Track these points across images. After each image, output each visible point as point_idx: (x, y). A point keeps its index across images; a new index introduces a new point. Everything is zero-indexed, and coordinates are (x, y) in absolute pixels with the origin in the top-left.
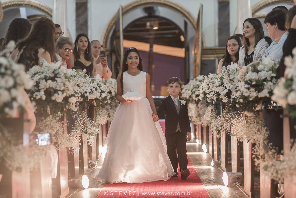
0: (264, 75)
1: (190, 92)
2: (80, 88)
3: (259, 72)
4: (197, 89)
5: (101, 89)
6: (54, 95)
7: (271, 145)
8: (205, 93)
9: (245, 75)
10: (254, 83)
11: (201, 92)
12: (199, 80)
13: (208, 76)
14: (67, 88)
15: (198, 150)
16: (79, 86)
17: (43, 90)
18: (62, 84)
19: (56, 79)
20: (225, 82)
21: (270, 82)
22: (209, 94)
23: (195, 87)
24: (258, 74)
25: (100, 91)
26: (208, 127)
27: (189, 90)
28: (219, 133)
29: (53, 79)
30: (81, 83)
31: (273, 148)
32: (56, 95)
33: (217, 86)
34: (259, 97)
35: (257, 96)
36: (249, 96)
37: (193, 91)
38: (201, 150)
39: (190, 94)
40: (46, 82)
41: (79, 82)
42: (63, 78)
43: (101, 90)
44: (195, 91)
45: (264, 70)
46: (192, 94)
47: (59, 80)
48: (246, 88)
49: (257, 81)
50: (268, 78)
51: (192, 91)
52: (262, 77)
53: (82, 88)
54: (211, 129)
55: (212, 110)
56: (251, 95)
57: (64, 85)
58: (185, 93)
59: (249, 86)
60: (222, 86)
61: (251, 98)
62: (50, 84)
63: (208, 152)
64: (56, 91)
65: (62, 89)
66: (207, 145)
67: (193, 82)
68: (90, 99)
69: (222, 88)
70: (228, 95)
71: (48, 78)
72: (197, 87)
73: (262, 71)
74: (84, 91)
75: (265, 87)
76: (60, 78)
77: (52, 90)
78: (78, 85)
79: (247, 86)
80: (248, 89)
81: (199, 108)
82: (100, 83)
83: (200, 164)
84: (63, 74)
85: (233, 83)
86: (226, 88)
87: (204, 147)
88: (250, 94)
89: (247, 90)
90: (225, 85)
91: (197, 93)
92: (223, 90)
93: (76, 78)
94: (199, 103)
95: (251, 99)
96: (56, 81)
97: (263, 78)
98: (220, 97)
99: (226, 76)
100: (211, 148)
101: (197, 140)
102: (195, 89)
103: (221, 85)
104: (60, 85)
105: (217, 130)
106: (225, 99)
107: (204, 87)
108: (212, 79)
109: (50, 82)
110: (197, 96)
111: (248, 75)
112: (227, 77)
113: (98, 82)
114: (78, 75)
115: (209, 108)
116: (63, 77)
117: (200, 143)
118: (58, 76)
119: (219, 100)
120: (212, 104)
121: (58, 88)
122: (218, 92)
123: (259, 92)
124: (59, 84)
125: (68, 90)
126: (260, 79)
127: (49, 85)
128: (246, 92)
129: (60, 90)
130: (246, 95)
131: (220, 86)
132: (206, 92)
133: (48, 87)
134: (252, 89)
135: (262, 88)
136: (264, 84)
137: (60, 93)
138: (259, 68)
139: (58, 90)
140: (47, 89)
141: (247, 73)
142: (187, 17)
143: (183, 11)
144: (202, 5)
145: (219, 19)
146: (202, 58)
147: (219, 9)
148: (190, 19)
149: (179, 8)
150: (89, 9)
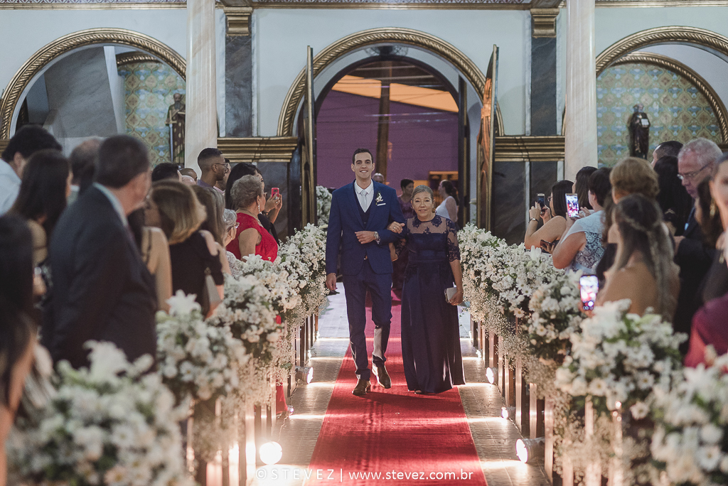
0: (570, 304)
2: (270, 291)
3: (563, 299)
4: (477, 260)
5: (298, 273)
6: (244, 332)
7: (575, 414)
9: (541, 302)
10: (553, 317)
14: (266, 319)
16: (268, 288)
17: (229, 324)
18: (257, 314)
19: (248, 305)
20: (520, 283)
21: (578, 317)
24: (561, 303)
25: (297, 277)
29: (242, 306)
30: (272, 282)
31: (577, 419)
32: (248, 331)
33: (506, 290)
34: (561, 338)
35: (558, 338)
36: (545, 336)
38: (483, 378)
40: (232, 313)
41: (268, 280)
42: (259, 304)
43: (299, 275)
45: (570, 295)
47: (252, 307)
48: (542, 324)
49: (559, 314)
50: (574, 309)
52: (566, 306)
53: (274, 291)
56: (548, 335)
57: (261, 315)
59: (546, 321)
60: (515, 289)
61: (548, 339)
62: (240, 314)
63: (496, 383)
64: (248, 326)
65: (257, 322)
66: (495, 370)
68: (287, 309)
69: (514, 292)
70: (524, 305)
71: (235, 305)
72: (478, 255)
73: (568, 297)
74: (277, 296)
75: (570, 324)
76: (254, 303)
77: (242, 324)
78: (267, 286)
79: (542, 320)
80: (545, 325)
82: (297, 261)
83: (477, 412)
84: (258, 298)
85: (533, 285)
86: (520, 293)
87: (490, 373)
88: (547, 332)
89: (542, 327)
90: (519, 289)
92: (516, 297)
93: (264, 272)
95: (548, 341)
96: (248, 308)
97: (568, 308)
98: (511, 309)
99: (521, 272)
100: (500, 375)
103: (513, 286)
104: (255, 316)
106: (519, 313)
107: (487, 270)
109: (239, 311)
111: (545, 302)
112: (524, 274)
113: (293, 260)
114: (266, 267)
116: (258, 302)
117: (484, 363)
118: (250, 300)
119: (509, 314)
121: (251, 321)
122: (508, 300)
123: (560, 331)
124: (253, 314)
125: (266, 322)
126: (562, 310)
127: (238, 316)
128: (542, 330)
129: (254, 324)
130: (541, 334)
131: (511, 289)
133: (236, 320)
134: (551, 327)
135: (565, 324)
136: (568, 319)
137: (254, 327)
138: (563, 290)
139: (251, 324)
140: (234, 323)
141: (544, 298)
142: (463, 70)
143: (455, 57)
144: (498, 48)
145: (533, 77)
146: (496, 160)
147: (533, 54)
148: (472, 74)
149: (447, 52)
150: (255, 50)
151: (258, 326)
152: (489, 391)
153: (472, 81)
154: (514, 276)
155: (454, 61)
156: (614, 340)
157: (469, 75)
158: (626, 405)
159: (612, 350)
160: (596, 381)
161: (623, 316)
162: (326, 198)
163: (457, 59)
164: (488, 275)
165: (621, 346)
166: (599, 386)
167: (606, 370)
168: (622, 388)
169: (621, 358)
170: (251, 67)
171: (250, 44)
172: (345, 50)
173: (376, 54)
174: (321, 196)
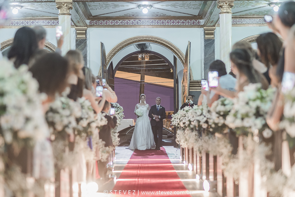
1: (178, 120)
4: (184, 118)
8: (190, 121)
11: (187, 120)
12: (186, 110)
13: (193, 107)
15: (185, 169)
20: (205, 112)
22: (193, 121)
23: (182, 116)
26: (193, 149)
27: (177, 119)
28: (200, 153)
33: (198, 116)
37: (181, 119)
38: (187, 169)
39: (179, 122)
44: (182, 119)
46: (180, 122)
51: (179, 120)
54: (195, 150)
55: (196, 135)
58: (174, 121)
59: (219, 115)
63: (193, 170)
66: (192, 164)
67: (181, 112)
69: (202, 117)
70: (207, 122)
72: (184, 116)
79: (217, 115)
80: (218, 117)
81: (186, 134)
83: (186, 178)
84: (87, 106)
86: (205, 117)
87: (190, 166)
88: (219, 121)
90: (204, 115)
91: (183, 121)
92: (203, 119)
94: (186, 129)
95: (220, 125)
97: (229, 110)
98: (201, 123)
100: (195, 167)
101: (184, 162)
102: (182, 118)
103: (202, 114)
105: (199, 150)
106: (205, 125)
107: (189, 116)
108: (195, 110)
110: (184, 123)
111: (218, 107)
112: (206, 108)
115: (193, 133)
117: (187, 164)
119: (200, 126)
120: (196, 130)
122: (199, 120)
123: (225, 120)
128: (217, 120)
130: (217, 122)
131: (201, 115)
132: (192, 120)
134: (221, 118)
138: (226, 102)
142: (176, 53)
143: (172, 48)
144: (190, 43)
145: (205, 55)
146: (190, 90)
147: (205, 46)
148: (179, 55)
149: (169, 45)
150: (88, 45)
151: (87, 119)
152: (190, 172)
153: (180, 57)
154: (202, 110)
155: (172, 49)
156: (254, 100)
157: (178, 55)
158: (261, 131)
159: (254, 105)
160: (246, 120)
161: (258, 90)
162: (118, 107)
163: (173, 48)
164: (189, 118)
165: (258, 103)
166: (248, 122)
167: (251, 114)
168: (259, 122)
169: (258, 109)
170: (87, 52)
171: (86, 42)
172: (126, 45)
173: (139, 50)
174: (116, 107)
